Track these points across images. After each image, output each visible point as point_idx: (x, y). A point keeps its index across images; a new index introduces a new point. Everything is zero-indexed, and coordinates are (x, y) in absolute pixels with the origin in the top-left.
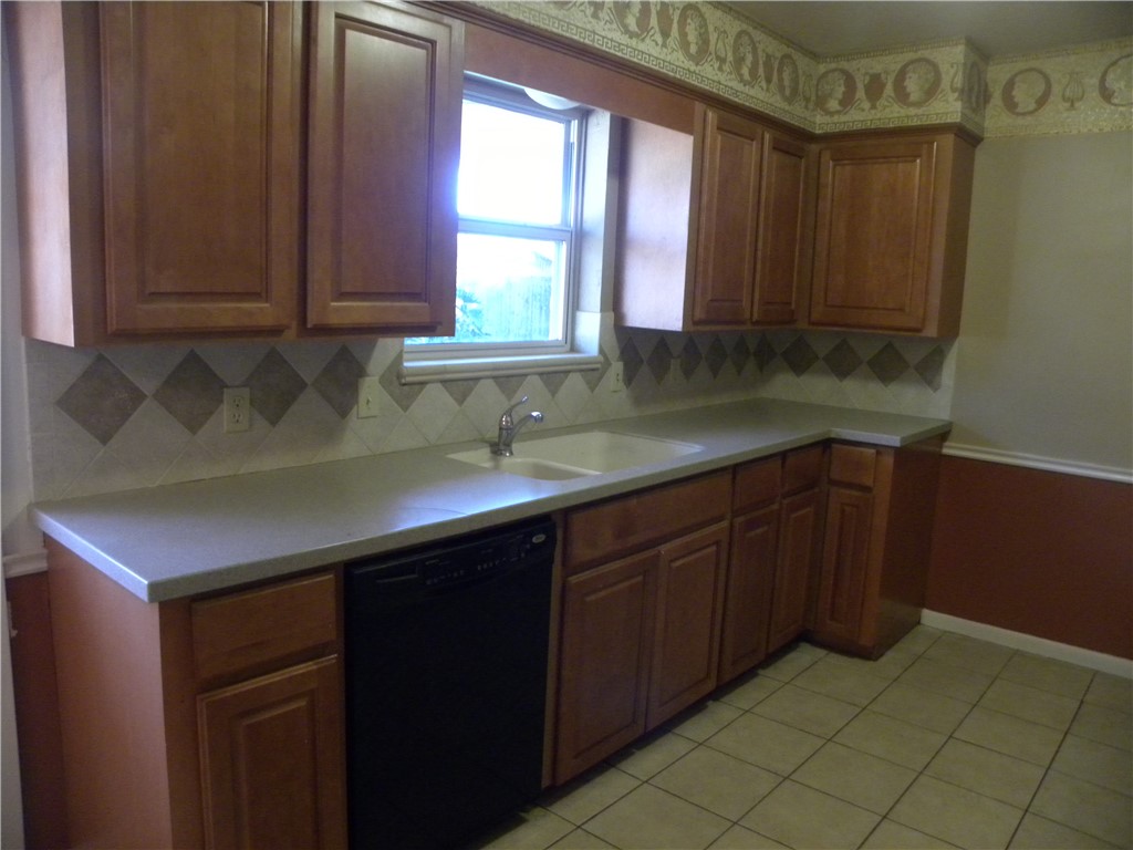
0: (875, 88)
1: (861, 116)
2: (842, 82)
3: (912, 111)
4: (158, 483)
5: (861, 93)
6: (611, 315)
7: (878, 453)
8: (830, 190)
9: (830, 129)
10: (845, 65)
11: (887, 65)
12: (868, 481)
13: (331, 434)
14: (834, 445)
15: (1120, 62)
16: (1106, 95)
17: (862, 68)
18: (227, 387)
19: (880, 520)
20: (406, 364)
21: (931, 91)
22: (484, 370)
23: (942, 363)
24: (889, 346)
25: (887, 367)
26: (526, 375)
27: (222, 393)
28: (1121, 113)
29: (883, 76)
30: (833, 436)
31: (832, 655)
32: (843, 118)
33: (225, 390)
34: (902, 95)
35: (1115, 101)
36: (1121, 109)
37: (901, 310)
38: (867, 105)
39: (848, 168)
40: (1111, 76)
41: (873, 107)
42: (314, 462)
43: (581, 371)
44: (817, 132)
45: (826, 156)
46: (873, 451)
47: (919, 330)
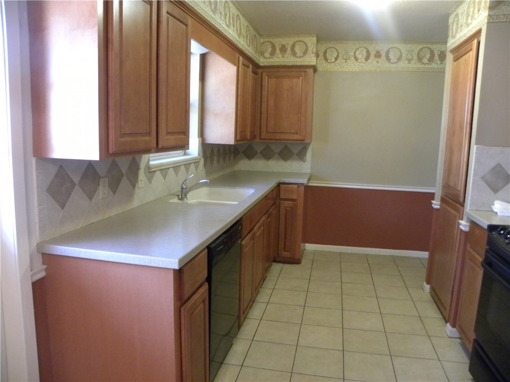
0: (283, 49)
1: (278, 60)
2: (270, 46)
3: (298, 59)
4: (80, 227)
5: (278, 51)
6: (201, 139)
7: (298, 187)
8: (266, 88)
9: (266, 64)
10: (270, 40)
11: (288, 41)
12: (295, 197)
13: (130, 196)
14: (281, 185)
15: (360, 49)
16: (356, 59)
17: (278, 42)
18: (101, 178)
19: (300, 211)
20: (151, 163)
21: (305, 53)
22: (170, 165)
23: (306, 152)
24: (286, 147)
25: (286, 154)
26: (180, 166)
27: (99, 180)
28: (361, 66)
29: (286, 46)
30: (281, 182)
31: (285, 265)
32: (272, 60)
33: (100, 179)
34: (294, 53)
35: (359, 61)
36: (361, 64)
37: (297, 133)
38: (280, 56)
39: (274, 79)
40: (357, 53)
41: (283, 57)
42: (126, 210)
43: (194, 163)
44: (261, 65)
45: (265, 74)
46: (296, 186)
47: (304, 140)
